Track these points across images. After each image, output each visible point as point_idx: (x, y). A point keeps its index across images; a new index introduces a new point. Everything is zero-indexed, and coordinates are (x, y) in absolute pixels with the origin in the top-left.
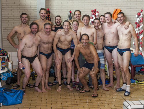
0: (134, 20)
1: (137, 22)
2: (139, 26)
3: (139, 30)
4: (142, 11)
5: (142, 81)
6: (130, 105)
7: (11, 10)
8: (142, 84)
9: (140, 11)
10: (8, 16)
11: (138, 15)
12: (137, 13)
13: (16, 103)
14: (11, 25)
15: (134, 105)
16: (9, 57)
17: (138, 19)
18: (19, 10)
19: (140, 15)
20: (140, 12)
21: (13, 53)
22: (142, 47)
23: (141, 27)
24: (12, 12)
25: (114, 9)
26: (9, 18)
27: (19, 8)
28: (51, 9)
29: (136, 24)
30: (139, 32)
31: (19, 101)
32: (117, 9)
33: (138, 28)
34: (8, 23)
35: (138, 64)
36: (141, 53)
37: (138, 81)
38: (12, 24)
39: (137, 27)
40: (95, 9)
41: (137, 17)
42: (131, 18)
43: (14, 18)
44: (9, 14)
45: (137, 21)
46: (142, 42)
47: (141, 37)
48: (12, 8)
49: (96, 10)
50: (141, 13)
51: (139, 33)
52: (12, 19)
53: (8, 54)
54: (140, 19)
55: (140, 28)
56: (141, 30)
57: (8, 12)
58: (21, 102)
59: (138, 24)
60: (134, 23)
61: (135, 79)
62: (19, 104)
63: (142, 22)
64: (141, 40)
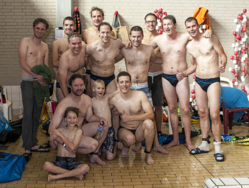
0: (231, 28)
1: (236, 32)
2: (240, 39)
3: (240, 45)
4: (245, 11)
5: (244, 138)
6: (217, 186)
7: (10, 10)
8: (245, 144)
9: (242, 12)
10: (5, 21)
11: (238, 18)
12: (237, 15)
13: (10, 180)
14: (10, 37)
15: (225, 185)
16: (5, 93)
17: (239, 26)
18: (24, 11)
19: (242, 19)
20: (242, 14)
21: (13, 87)
22: (245, 75)
23: (244, 40)
24: (13, 14)
25: (195, 9)
26: (7, 24)
27: (24, 7)
28: (82, 8)
29: (235, 35)
30: (240, 49)
31: (16, 175)
32: (200, 9)
33: (239, 42)
34: (5, 34)
35: (238, 107)
36: (244, 87)
37: (236, 137)
38: (11, 35)
39: (236, 41)
40: (160, 8)
41: (237, 23)
42: (226, 24)
43: (16, 24)
44: (7, 17)
45: (237, 30)
46: (246, 68)
47: (243, 59)
48: (13, 7)
49: (162, 9)
50: (244, 16)
51: (241, 51)
52: (13, 27)
53: (4, 89)
54: (242, 26)
55: (242, 43)
56: (244, 46)
57: (5, 14)
58: (19, 177)
59: (239, 36)
60: (232, 34)
61: (231, 135)
62: (17, 181)
63: (245, 31)
64: (243, 64)
